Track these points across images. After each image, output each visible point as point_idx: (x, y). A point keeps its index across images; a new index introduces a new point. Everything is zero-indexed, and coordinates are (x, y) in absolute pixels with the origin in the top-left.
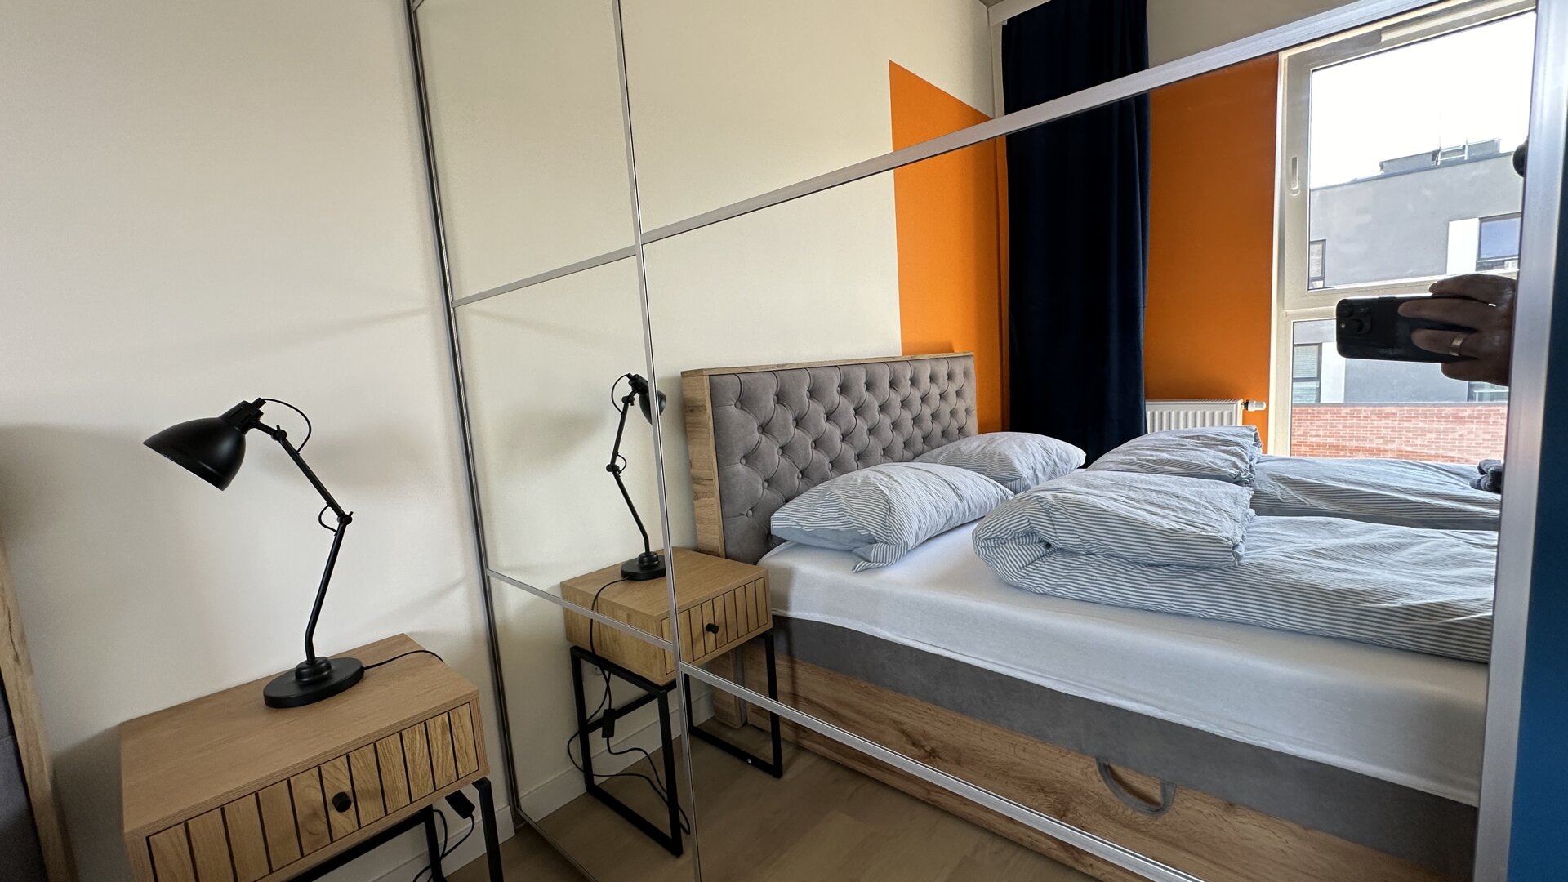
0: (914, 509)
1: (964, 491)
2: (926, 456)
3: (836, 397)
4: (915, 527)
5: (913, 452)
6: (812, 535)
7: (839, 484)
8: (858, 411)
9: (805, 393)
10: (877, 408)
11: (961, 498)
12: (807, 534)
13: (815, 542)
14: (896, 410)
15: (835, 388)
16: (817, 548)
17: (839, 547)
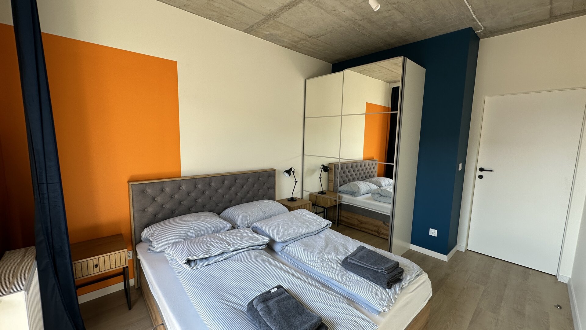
0: (363, 189)
1: (371, 187)
2: (365, 180)
3: (350, 168)
4: (363, 191)
5: (363, 179)
6: (346, 191)
7: (351, 184)
8: (354, 171)
9: (345, 168)
10: (357, 170)
11: (370, 188)
12: (345, 191)
13: (346, 193)
14: (361, 171)
15: (350, 167)
16: (347, 193)
17: (349, 193)
